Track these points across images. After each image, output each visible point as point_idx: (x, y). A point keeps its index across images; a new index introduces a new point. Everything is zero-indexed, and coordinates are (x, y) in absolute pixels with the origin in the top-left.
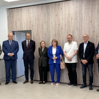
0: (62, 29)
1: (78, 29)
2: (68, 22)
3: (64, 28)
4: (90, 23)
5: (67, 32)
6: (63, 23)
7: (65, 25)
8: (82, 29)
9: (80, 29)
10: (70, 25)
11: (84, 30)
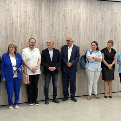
0: (16, 30)
1: (38, 33)
2: (25, 22)
3: (19, 30)
4: (51, 27)
5: (24, 35)
6: (18, 22)
7: (21, 25)
8: (42, 33)
9: (40, 33)
10: (28, 27)
11: (45, 34)
